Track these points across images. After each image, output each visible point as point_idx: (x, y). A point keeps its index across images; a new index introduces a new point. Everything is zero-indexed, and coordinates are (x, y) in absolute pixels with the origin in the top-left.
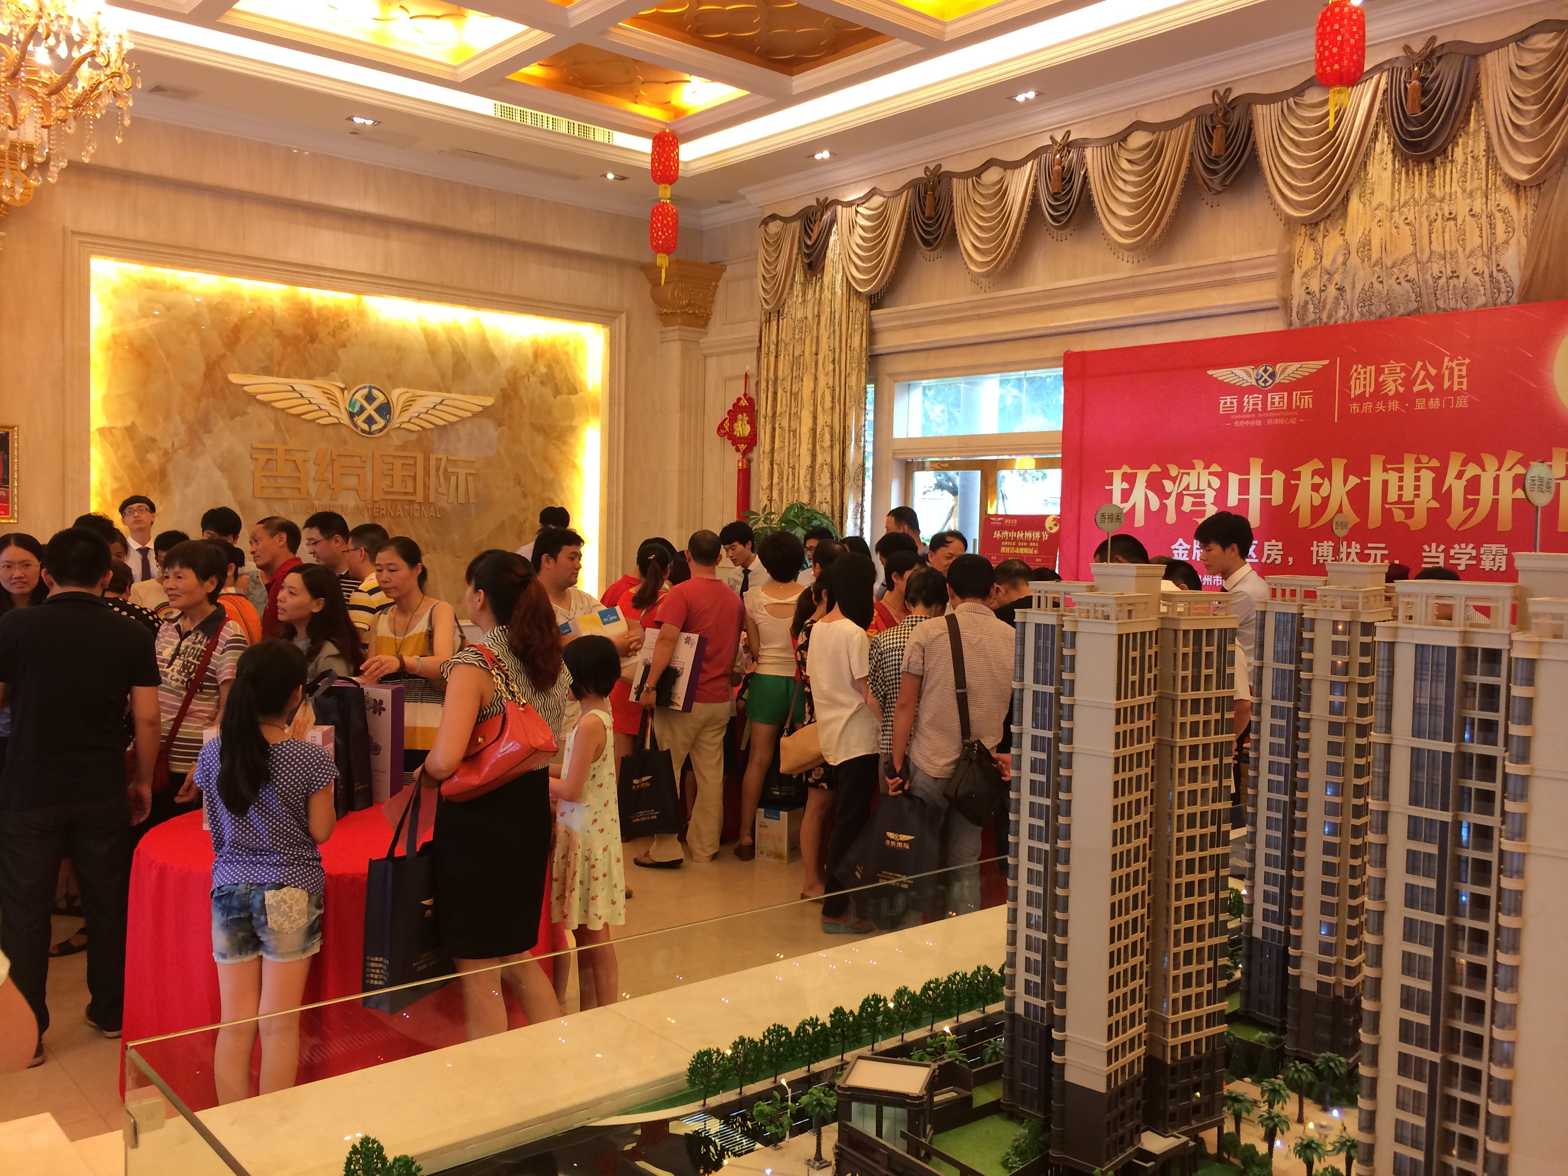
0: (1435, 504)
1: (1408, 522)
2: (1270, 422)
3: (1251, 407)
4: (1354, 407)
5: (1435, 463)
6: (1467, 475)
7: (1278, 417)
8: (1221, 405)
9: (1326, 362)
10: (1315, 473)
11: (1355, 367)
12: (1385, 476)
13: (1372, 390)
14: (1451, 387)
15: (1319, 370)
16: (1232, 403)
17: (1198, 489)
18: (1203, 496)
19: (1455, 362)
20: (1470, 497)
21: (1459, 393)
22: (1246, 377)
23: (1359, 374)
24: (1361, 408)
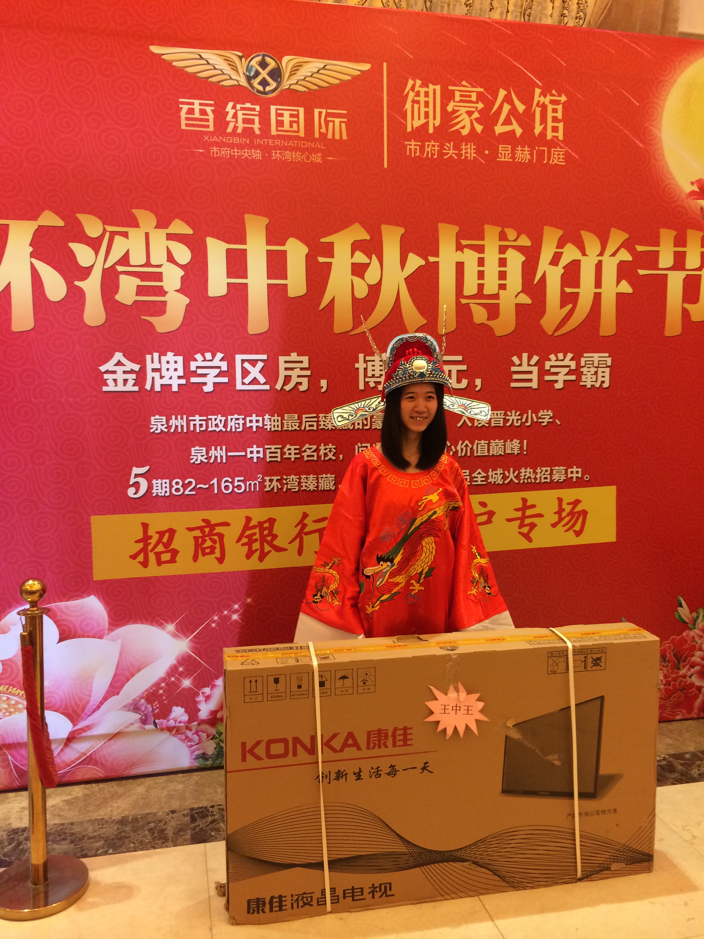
0: (525, 299)
1: (491, 323)
2: (276, 155)
3: (241, 126)
4: (412, 146)
5: (525, 241)
6: (564, 261)
7: (291, 149)
8: (183, 114)
9: (366, 67)
10: (356, 246)
11: (410, 83)
12: (459, 257)
13: (438, 122)
14: (543, 133)
15: (355, 78)
16: (203, 112)
17: (148, 264)
18: (159, 277)
19: (549, 98)
20: (568, 290)
21: (553, 143)
22: (227, 69)
23: (418, 94)
24: (422, 148)
